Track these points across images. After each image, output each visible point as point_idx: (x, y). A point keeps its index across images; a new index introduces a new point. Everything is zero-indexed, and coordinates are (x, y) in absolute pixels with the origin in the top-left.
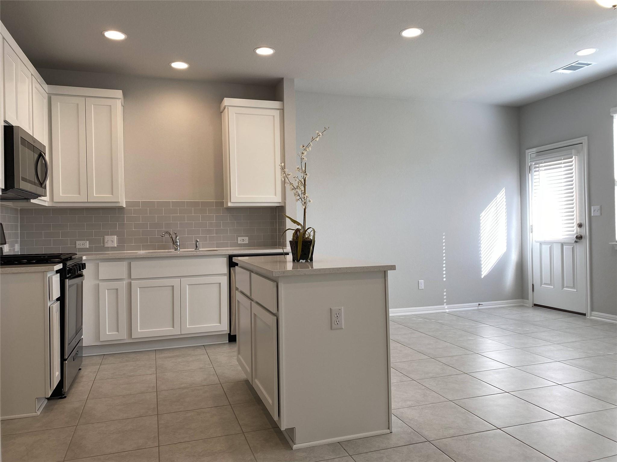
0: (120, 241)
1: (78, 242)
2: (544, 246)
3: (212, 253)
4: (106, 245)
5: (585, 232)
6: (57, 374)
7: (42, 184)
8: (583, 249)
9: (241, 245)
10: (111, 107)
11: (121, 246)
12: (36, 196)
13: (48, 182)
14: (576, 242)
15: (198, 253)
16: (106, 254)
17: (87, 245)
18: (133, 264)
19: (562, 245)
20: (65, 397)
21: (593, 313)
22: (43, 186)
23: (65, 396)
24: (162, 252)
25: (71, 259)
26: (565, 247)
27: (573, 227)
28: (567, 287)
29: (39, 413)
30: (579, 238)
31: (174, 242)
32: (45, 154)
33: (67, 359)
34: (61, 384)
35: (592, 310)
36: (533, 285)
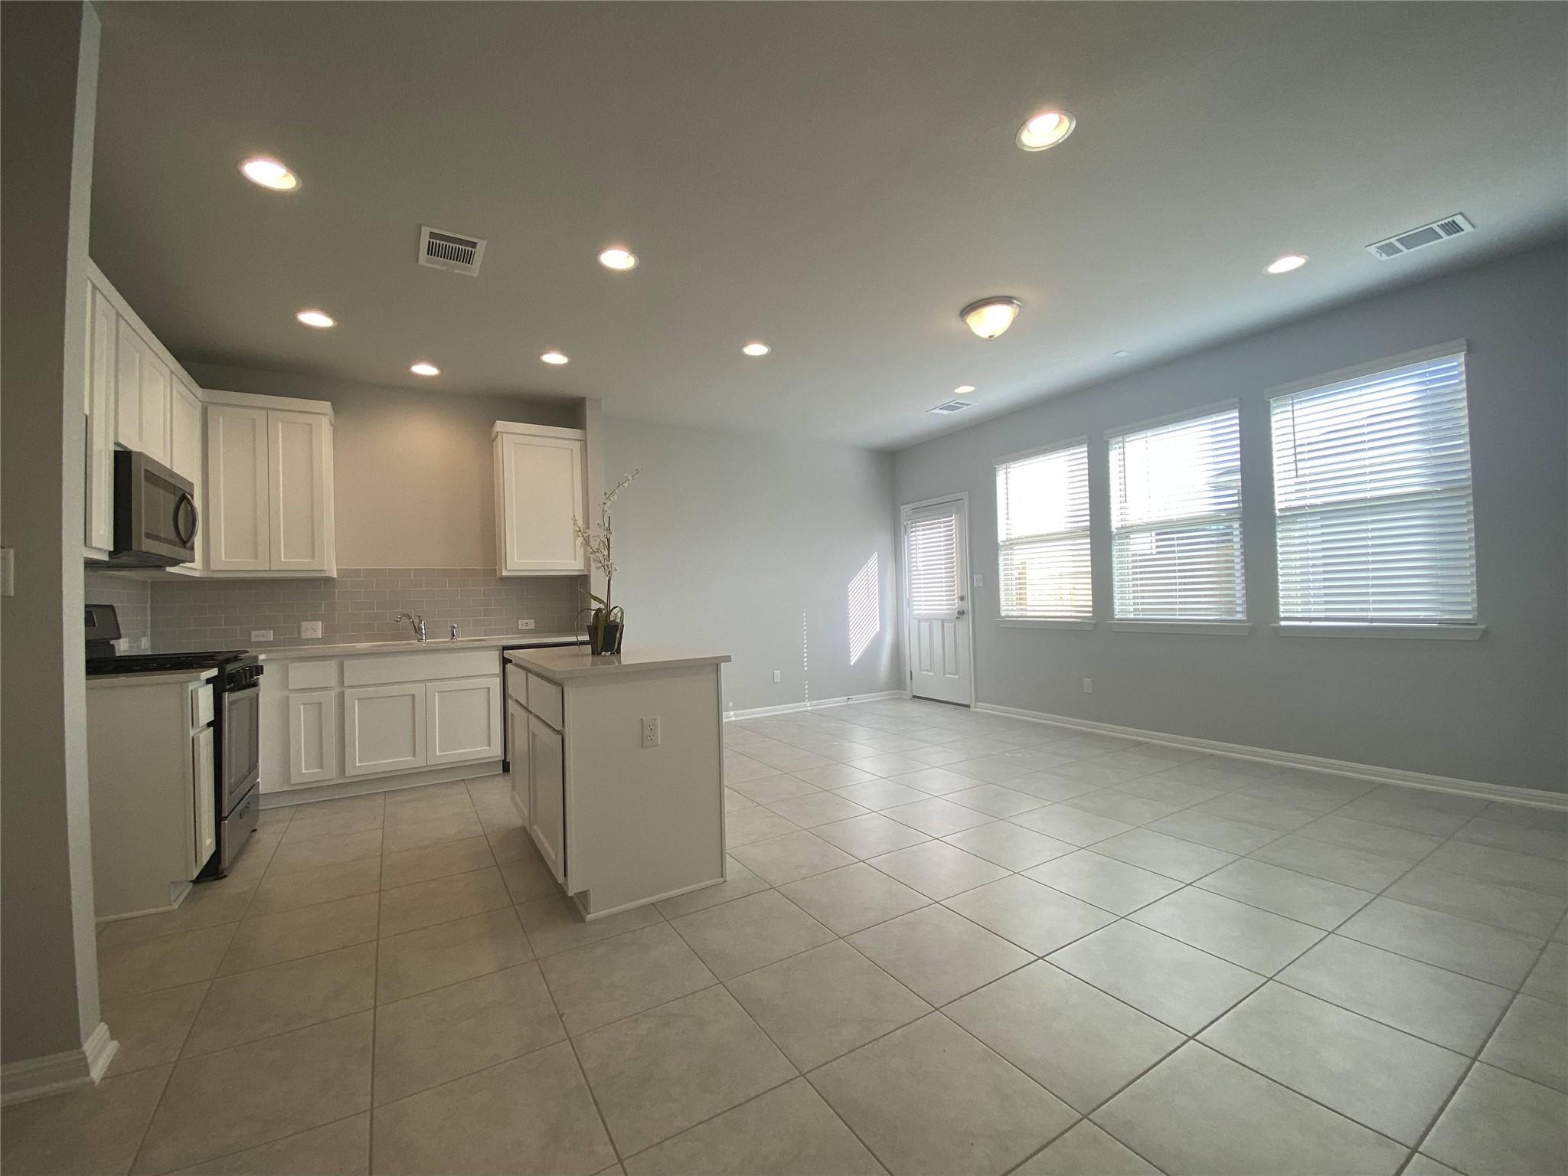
0: (325, 629)
1: (253, 633)
2: (922, 624)
3: (477, 644)
4: (304, 636)
5: (967, 605)
6: (208, 843)
7: (186, 542)
8: (965, 628)
9: (522, 632)
10: (311, 427)
11: (327, 639)
12: (176, 562)
13: (198, 540)
14: (958, 618)
15: (454, 646)
16: (299, 650)
17: (270, 636)
18: (346, 663)
19: (943, 622)
20: (225, 876)
21: (979, 704)
22: (188, 545)
23: (225, 874)
24: (399, 645)
25: (236, 659)
26: (946, 624)
27: (954, 600)
28: (949, 673)
29: (176, 906)
30: (961, 613)
31: (418, 630)
32: (192, 496)
33: (227, 817)
34: (216, 857)
35: (977, 700)
36: (911, 672)
